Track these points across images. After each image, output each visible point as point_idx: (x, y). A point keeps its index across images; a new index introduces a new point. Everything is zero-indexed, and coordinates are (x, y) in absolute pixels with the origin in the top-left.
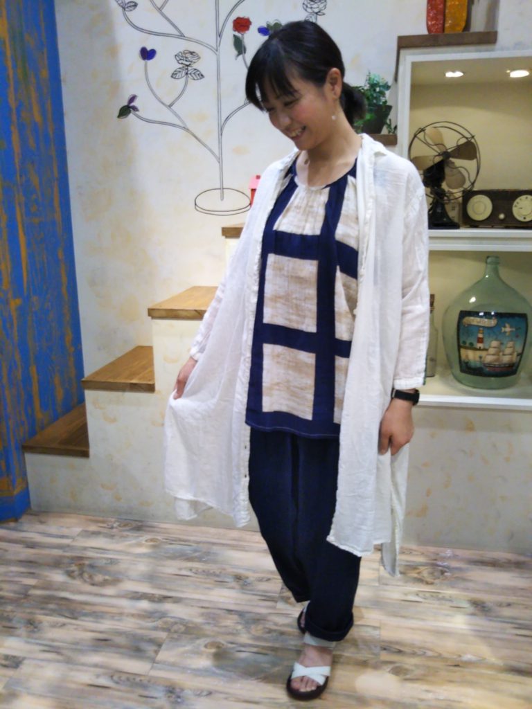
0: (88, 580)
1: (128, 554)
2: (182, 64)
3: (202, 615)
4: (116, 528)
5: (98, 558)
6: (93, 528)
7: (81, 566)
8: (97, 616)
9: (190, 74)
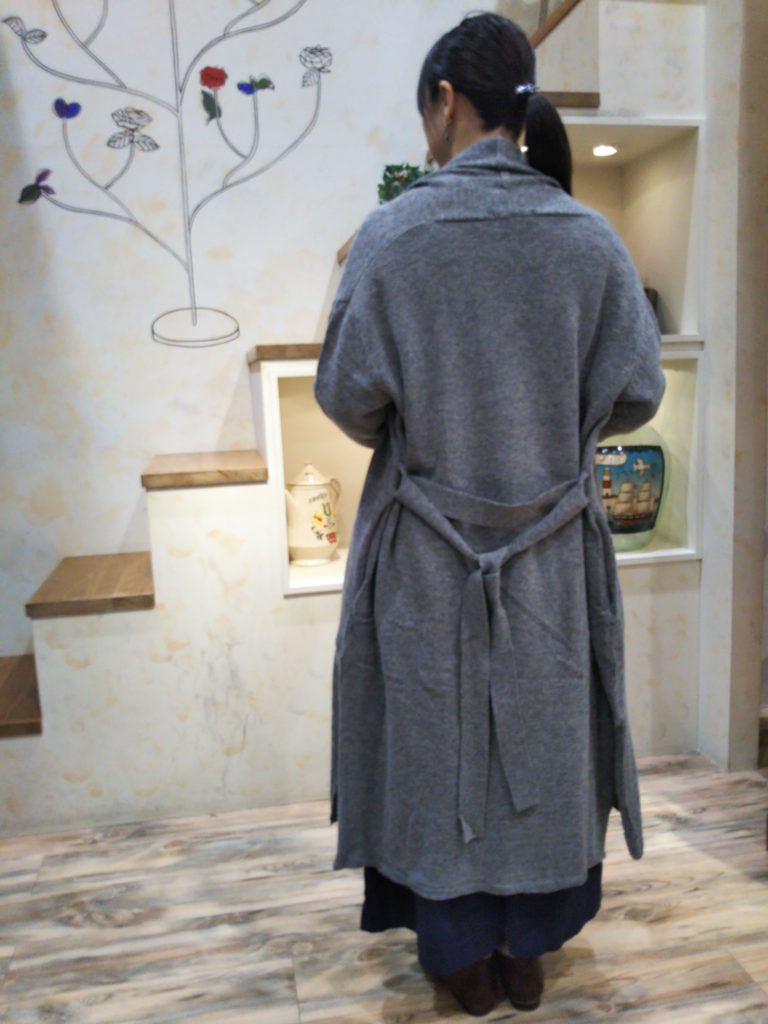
0: (106, 922)
1: (149, 871)
2: (124, 127)
3: (326, 921)
4: (101, 841)
5: (100, 889)
6: (60, 849)
7: (80, 906)
8: (161, 966)
9: (138, 142)
